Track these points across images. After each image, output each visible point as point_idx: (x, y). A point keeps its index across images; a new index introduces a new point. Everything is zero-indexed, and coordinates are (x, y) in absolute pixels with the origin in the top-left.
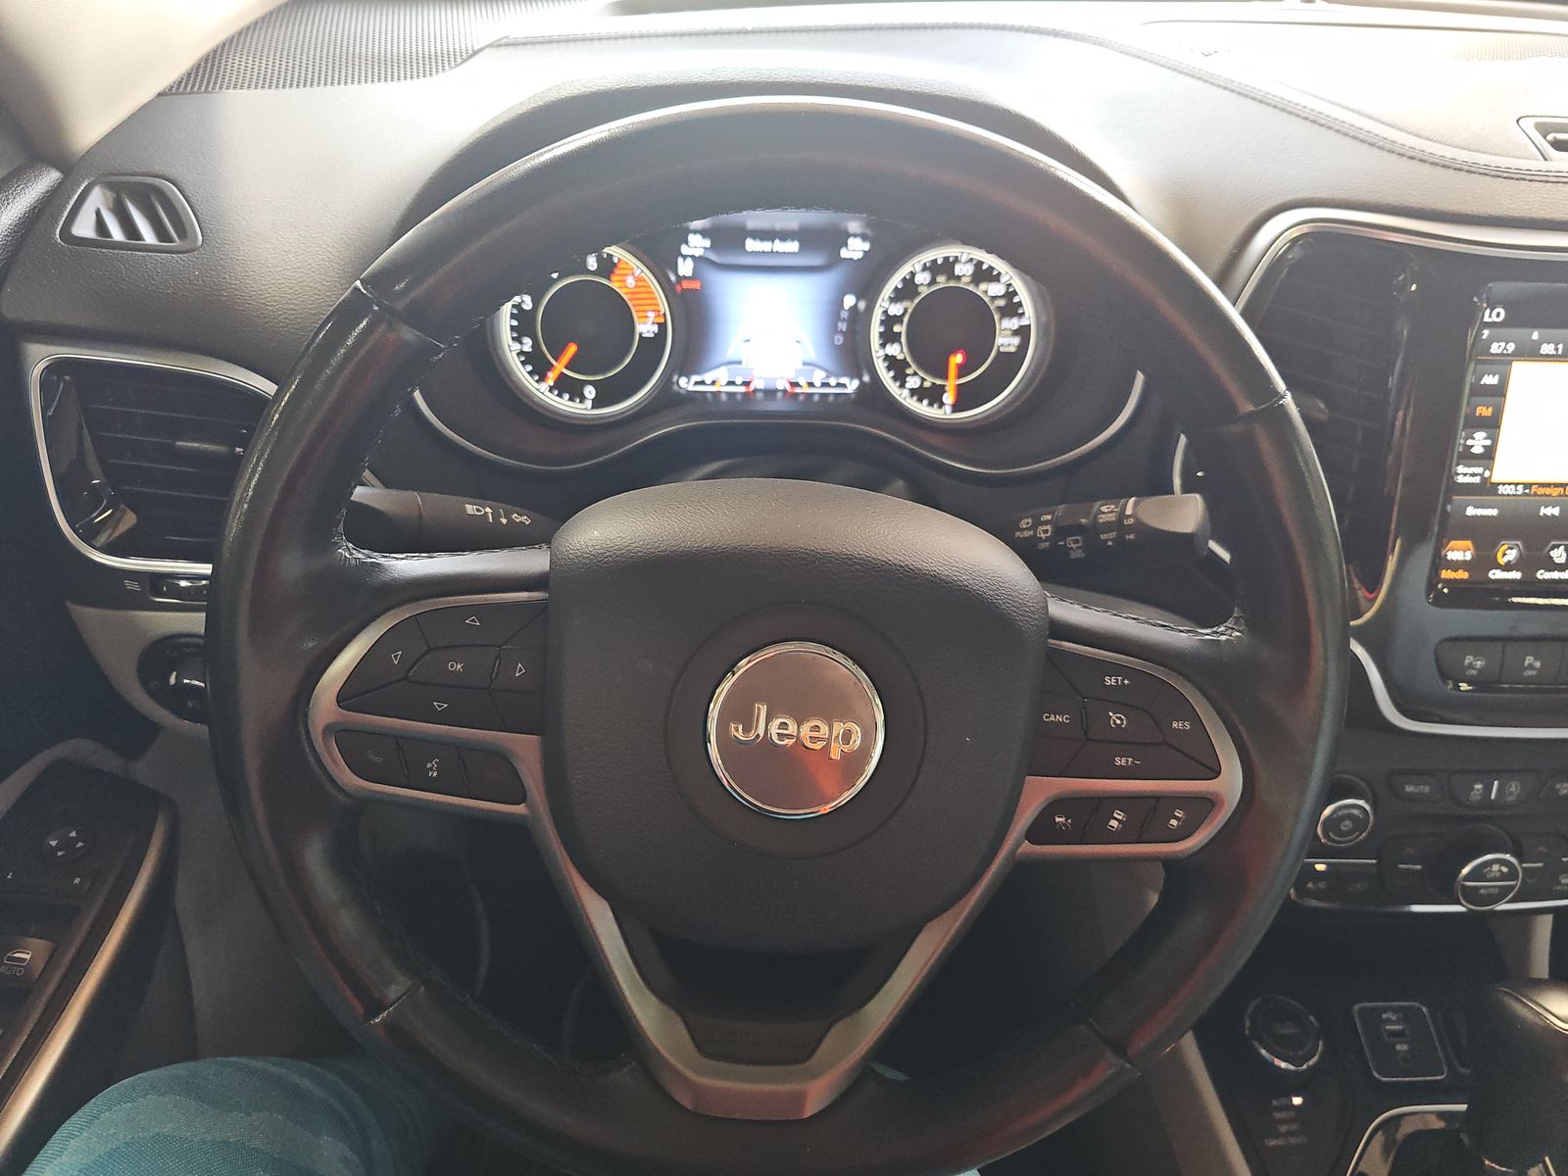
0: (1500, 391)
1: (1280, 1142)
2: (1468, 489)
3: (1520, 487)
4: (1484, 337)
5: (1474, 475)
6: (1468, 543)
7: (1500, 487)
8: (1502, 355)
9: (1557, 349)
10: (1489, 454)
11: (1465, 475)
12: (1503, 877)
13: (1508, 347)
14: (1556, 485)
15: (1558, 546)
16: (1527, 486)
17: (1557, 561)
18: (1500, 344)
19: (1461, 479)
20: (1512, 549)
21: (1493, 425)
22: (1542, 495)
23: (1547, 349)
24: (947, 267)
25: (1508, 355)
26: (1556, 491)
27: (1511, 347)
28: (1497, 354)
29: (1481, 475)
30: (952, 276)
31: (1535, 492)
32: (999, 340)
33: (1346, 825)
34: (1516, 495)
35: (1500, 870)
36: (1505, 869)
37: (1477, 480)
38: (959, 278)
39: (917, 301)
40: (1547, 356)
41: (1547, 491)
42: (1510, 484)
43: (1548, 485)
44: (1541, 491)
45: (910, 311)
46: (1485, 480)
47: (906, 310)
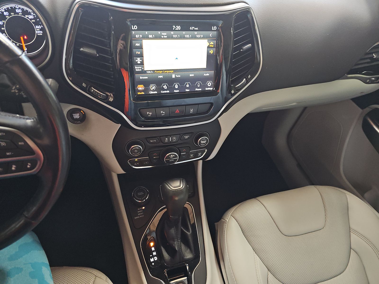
0: (141, 47)
1: (138, 217)
2: (139, 73)
3: (152, 71)
4: (133, 33)
5: (139, 69)
6: (142, 86)
7: (147, 71)
8: (139, 38)
9: (153, 36)
10: (142, 63)
11: (137, 69)
12: (174, 157)
13: (140, 36)
14: (162, 70)
15: (164, 85)
16: (153, 71)
17: (165, 88)
18: (138, 35)
19: (137, 70)
20: (153, 86)
21: (141, 56)
22: (158, 73)
23: (150, 36)
24: (13, 10)
25: (140, 38)
26: (161, 72)
27: (141, 36)
28: (138, 38)
29: (142, 69)
30: (15, 13)
31: (156, 72)
32: (36, 32)
33: (136, 151)
34: (151, 73)
35: (173, 156)
36: (174, 156)
37: (141, 70)
38: (18, 13)
39: (6, 20)
40: (151, 38)
41: (159, 72)
42: (149, 71)
43: (159, 70)
44: (157, 72)
45: (5, 23)
46: (143, 70)
47: (4, 23)
